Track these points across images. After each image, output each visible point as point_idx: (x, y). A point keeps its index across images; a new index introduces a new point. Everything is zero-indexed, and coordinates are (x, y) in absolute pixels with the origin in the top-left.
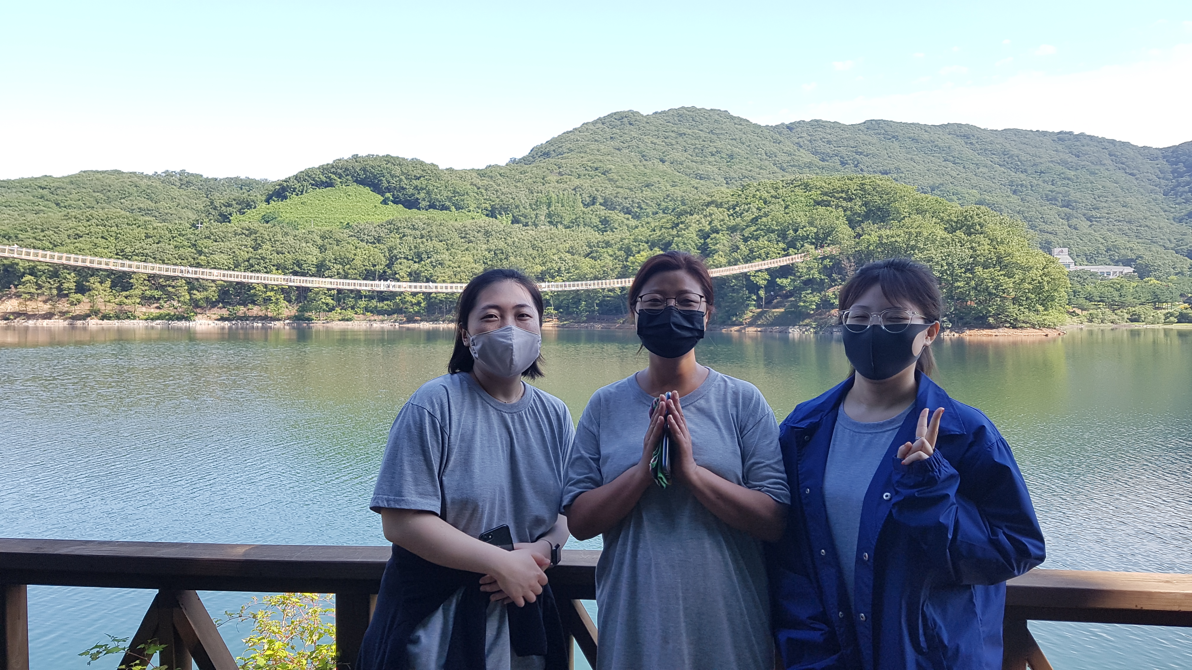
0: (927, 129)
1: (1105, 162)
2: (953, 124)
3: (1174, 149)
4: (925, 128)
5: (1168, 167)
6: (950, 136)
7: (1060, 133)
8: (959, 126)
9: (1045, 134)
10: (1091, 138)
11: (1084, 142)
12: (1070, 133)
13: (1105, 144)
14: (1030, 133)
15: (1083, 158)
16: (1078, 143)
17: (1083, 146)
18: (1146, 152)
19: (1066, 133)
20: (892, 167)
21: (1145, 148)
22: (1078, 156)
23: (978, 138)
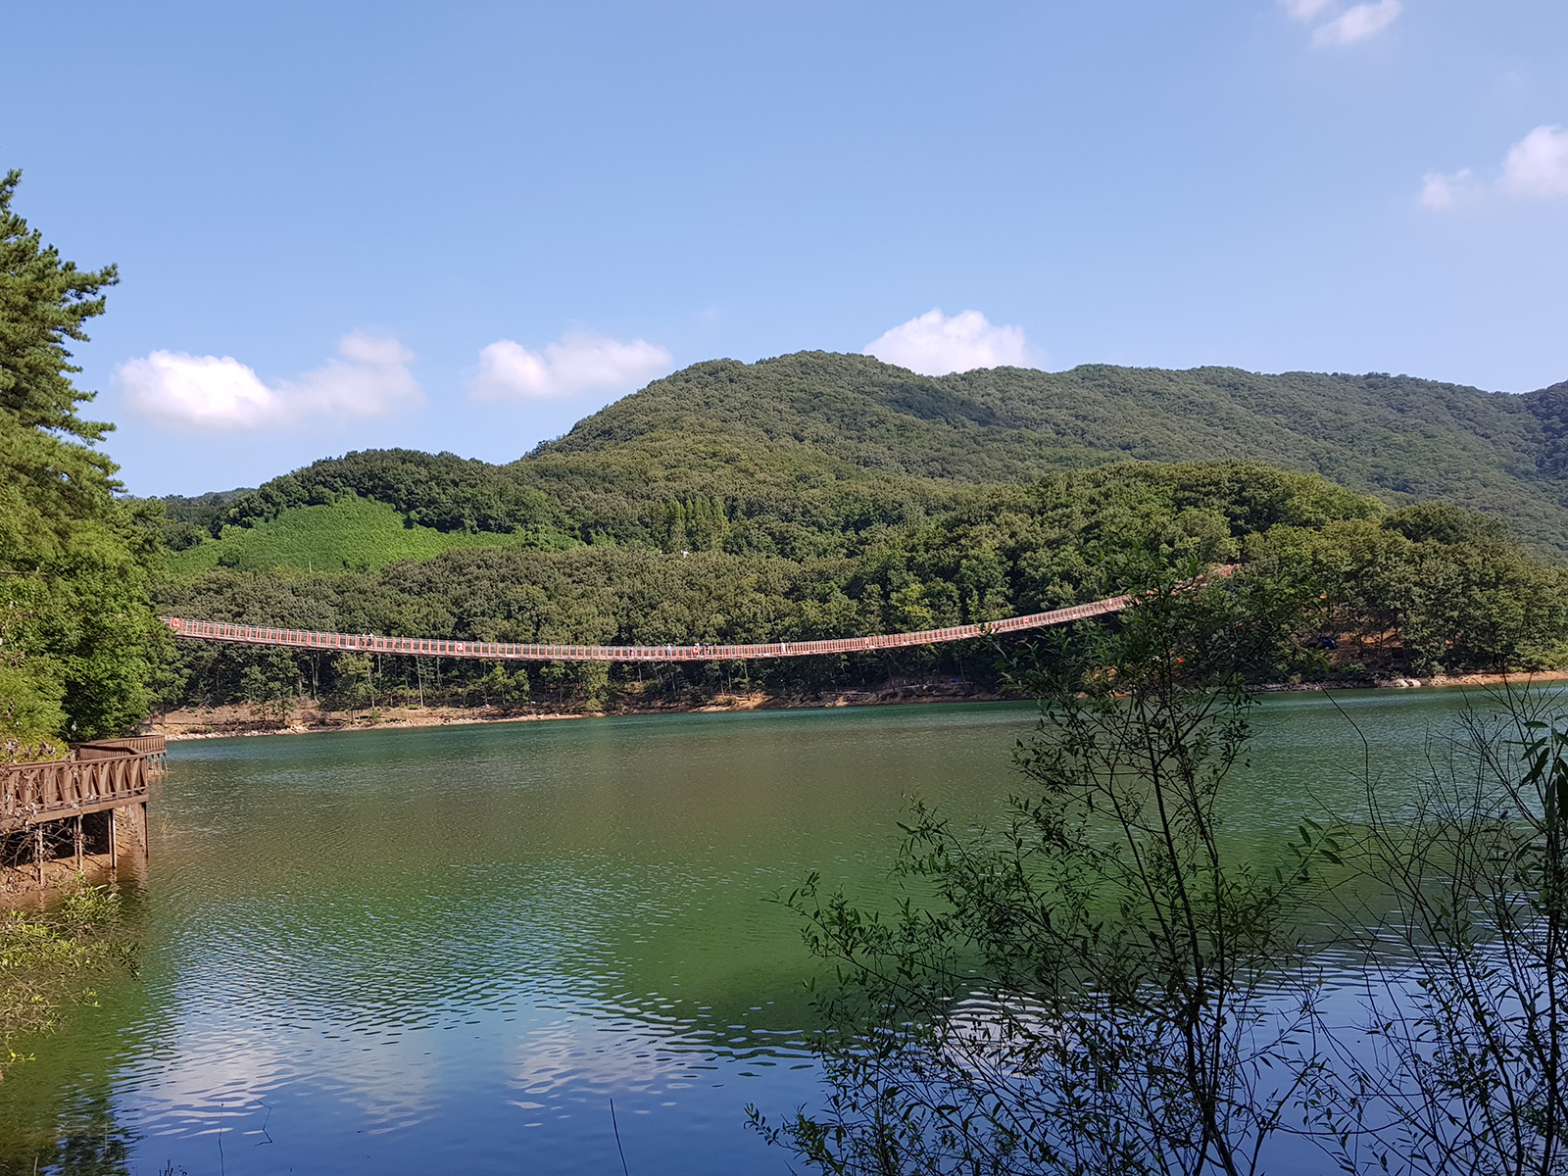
0: (1173, 377)
1: (1443, 418)
2: (1210, 368)
3: (1543, 396)
4: (1169, 376)
5: (1535, 422)
6: (1208, 387)
7: (1370, 376)
8: (1218, 369)
9: (1346, 378)
10: (1418, 382)
11: (1408, 388)
12: (1385, 376)
13: (1440, 390)
14: (1325, 378)
15: (1410, 414)
16: (1399, 391)
17: (1408, 395)
18: (1501, 401)
19: (1377, 376)
20: (1137, 438)
21: (1498, 394)
22: (1402, 411)
23: (1250, 388)
